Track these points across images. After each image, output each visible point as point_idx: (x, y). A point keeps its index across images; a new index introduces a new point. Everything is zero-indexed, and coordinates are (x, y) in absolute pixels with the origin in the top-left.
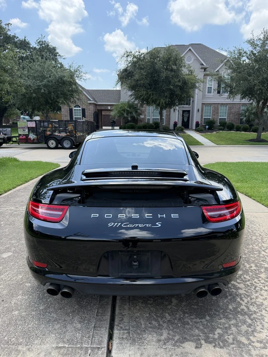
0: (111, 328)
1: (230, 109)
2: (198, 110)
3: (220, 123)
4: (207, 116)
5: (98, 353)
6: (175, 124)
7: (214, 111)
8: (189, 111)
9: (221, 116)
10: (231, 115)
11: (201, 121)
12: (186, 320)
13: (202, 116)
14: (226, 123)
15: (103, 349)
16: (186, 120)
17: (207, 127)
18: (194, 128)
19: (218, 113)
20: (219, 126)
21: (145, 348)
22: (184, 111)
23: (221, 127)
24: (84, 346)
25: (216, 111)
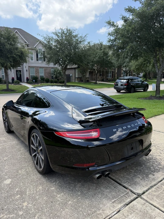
0: (120, 184)
1: (45, 70)
2: (27, 70)
3: (41, 78)
4: (32, 74)
5: (130, 195)
6: (13, 79)
7: (36, 71)
8: (20, 71)
9: (41, 74)
10: (46, 74)
11: (29, 77)
12: (139, 169)
13: (29, 74)
14: (44, 78)
15: (129, 192)
16: (19, 76)
17: (34, 81)
18: (26, 81)
19: (38, 72)
20: (41, 80)
21: (141, 184)
22: (17, 71)
23: (42, 81)
24: (122, 195)
25: (37, 71)
